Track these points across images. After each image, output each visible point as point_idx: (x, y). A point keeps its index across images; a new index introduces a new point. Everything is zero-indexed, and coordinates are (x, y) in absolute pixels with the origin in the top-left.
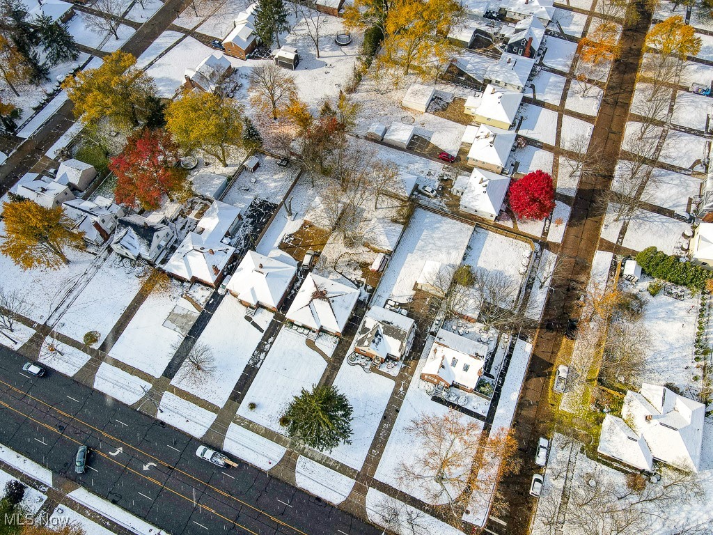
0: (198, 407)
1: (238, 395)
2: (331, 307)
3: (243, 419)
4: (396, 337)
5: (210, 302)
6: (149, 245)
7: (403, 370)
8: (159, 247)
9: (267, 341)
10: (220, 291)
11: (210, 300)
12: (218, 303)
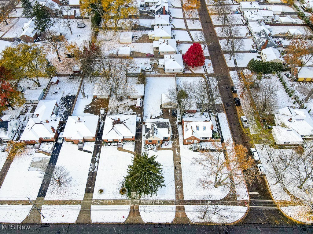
0: (67, 205)
1: (89, 190)
2: (125, 126)
3: (98, 201)
4: (164, 127)
5: (55, 149)
6: (7, 130)
7: (173, 144)
8: (13, 131)
9: (96, 156)
10: (59, 141)
11: (54, 148)
12: (60, 148)
